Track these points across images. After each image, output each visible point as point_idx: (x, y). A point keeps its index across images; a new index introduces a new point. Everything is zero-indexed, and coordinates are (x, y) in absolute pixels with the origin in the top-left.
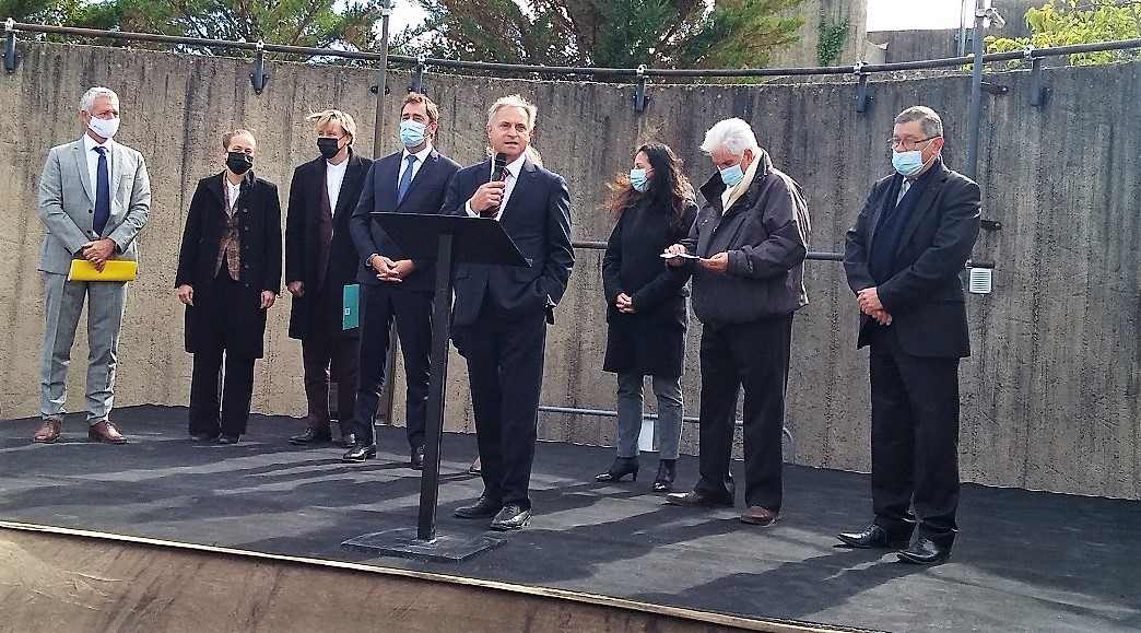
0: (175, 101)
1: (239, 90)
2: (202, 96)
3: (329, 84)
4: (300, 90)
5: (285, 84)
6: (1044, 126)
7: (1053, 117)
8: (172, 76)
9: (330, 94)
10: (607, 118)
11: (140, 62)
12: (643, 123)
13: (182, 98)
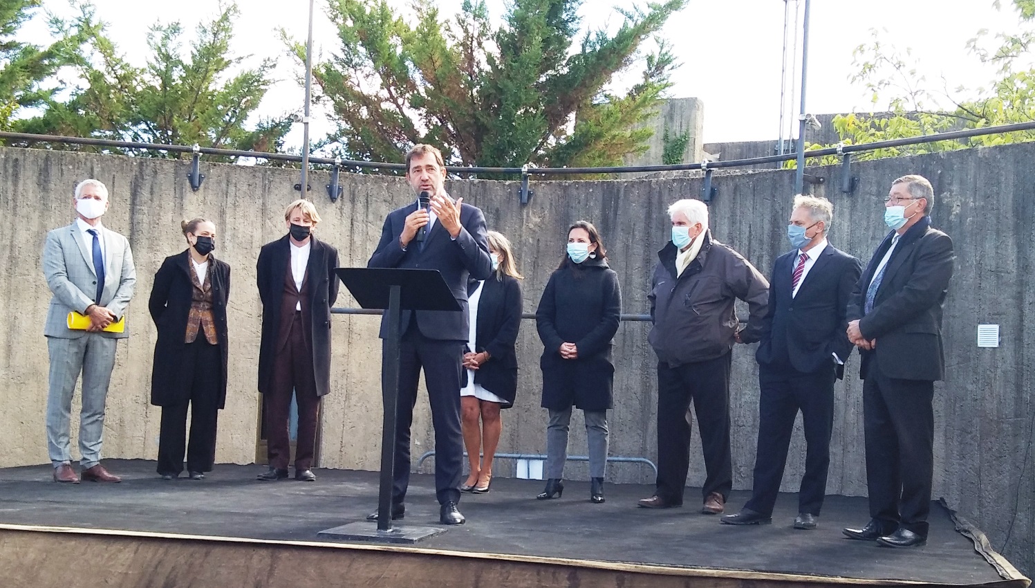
0: (121, 197)
1: (179, 188)
2: (145, 194)
3: (257, 182)
4: (232, 189)
5: (219, 183)
6: (853, 208)
7: (860, 200)
8: (117, 176)
9: (259, 192)
10: (497, 210)
11: (89, 164)
12: (528, 213)
13: (127, 194)
